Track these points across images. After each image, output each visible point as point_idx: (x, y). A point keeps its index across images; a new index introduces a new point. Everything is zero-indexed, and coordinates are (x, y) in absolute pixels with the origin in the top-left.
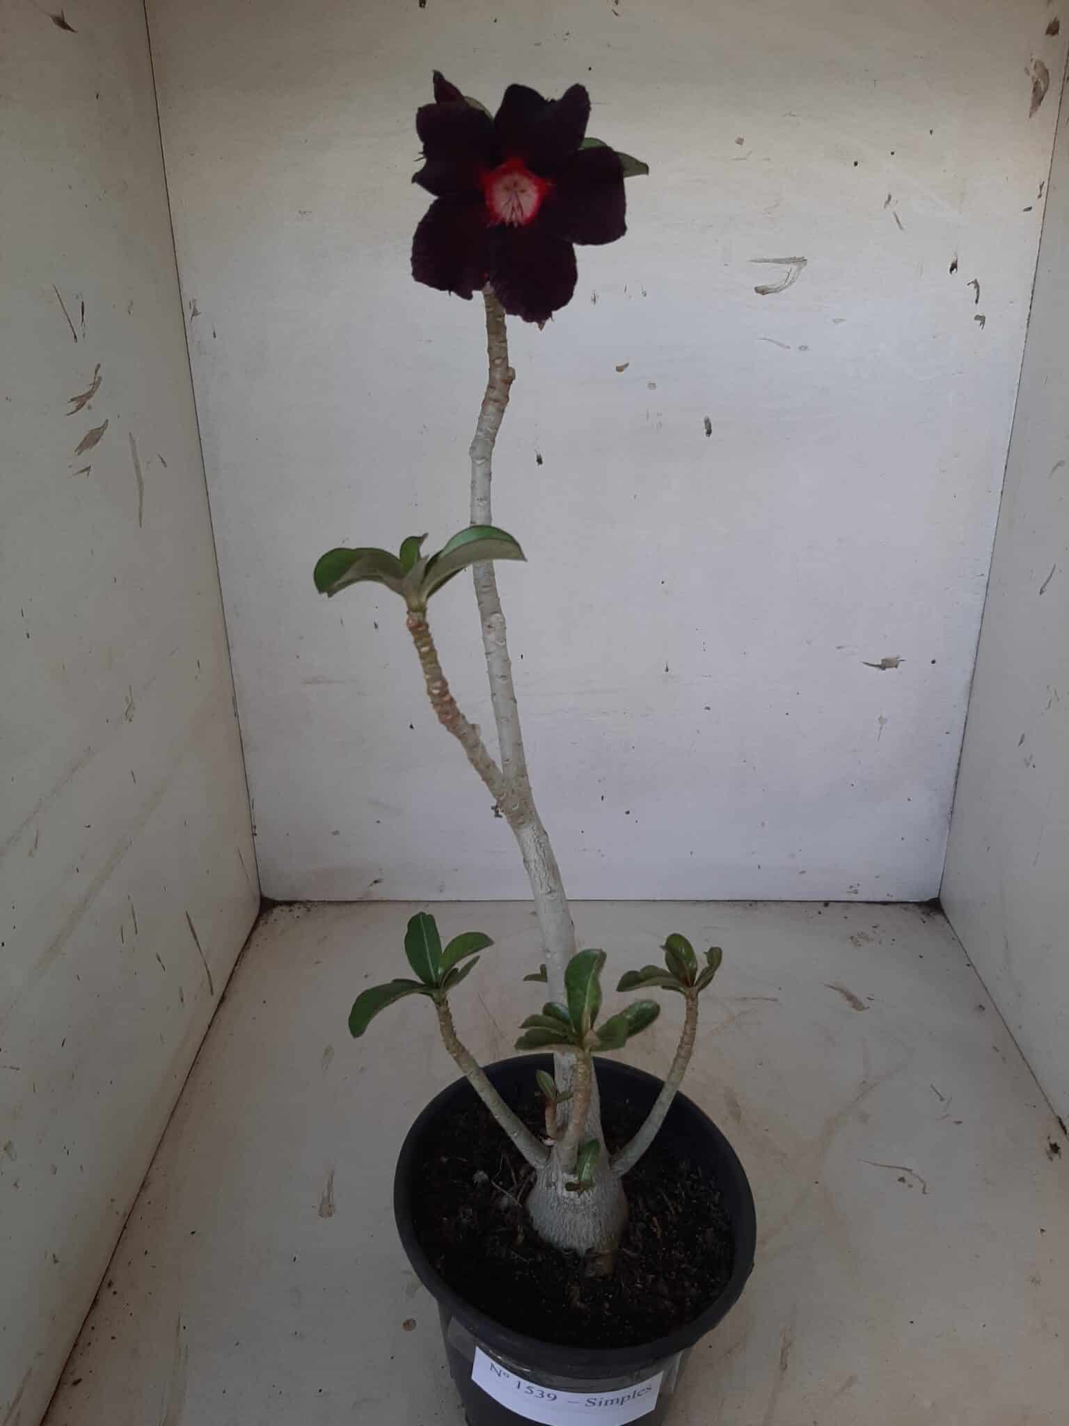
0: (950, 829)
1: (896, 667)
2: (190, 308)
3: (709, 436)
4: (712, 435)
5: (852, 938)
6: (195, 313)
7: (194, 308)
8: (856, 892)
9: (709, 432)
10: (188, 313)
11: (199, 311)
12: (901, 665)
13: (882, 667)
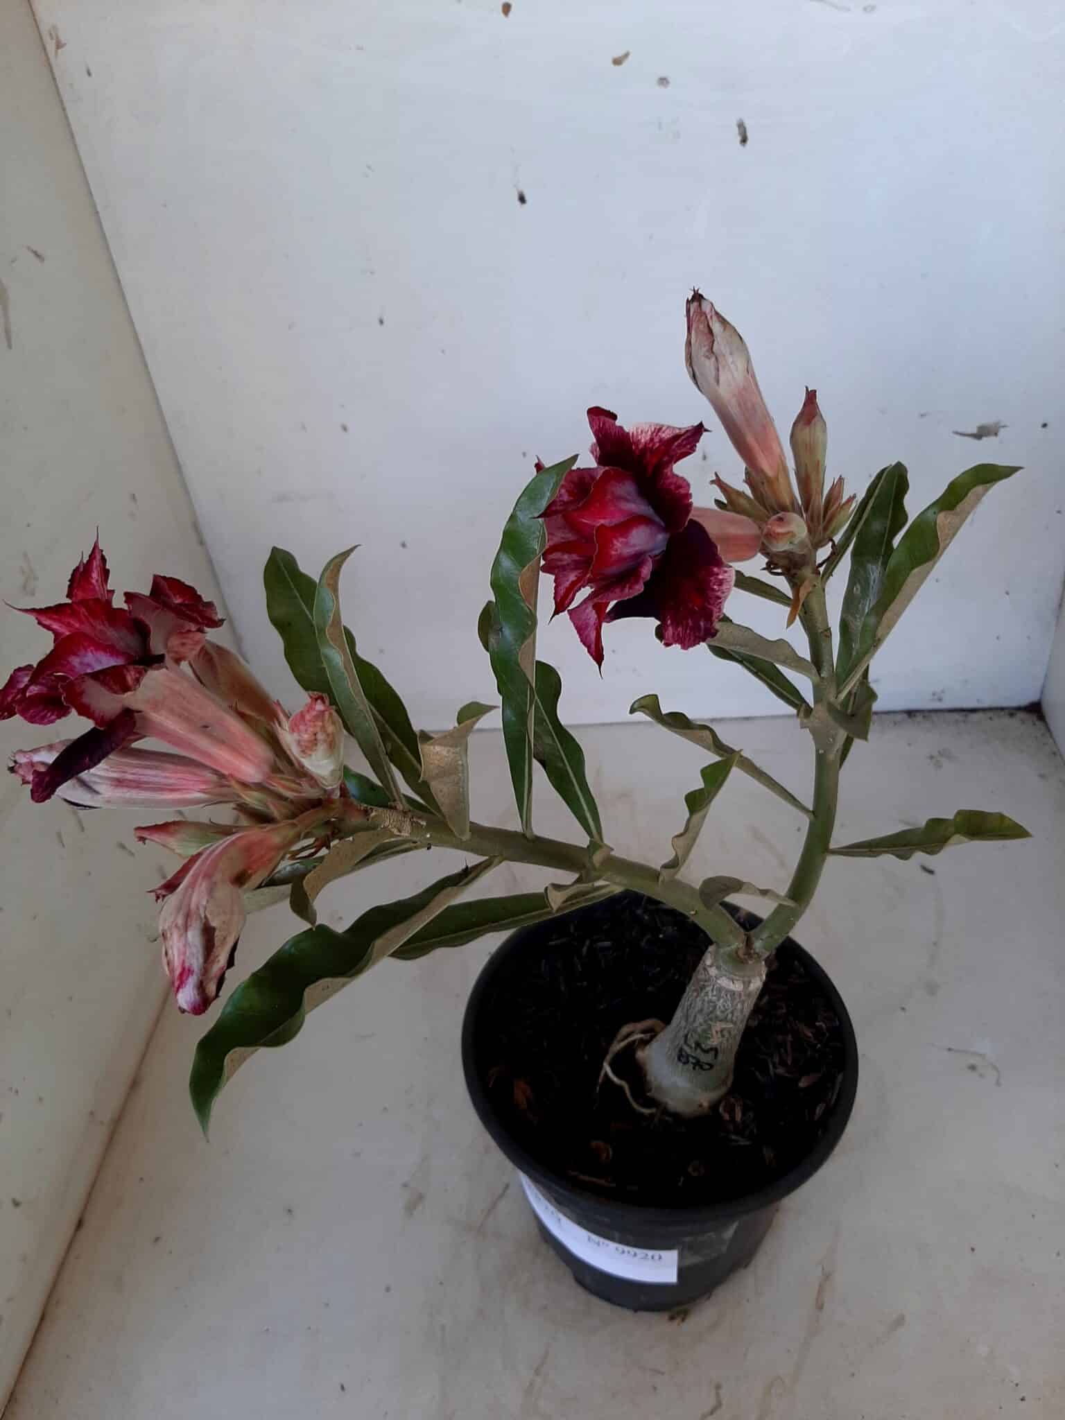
0: (1057, 624)
1: (996, 434)
2: (52, 39)
3: (744, 145)
4: (749, 142)
5: (932, 757)
6: (59, 45)
7: (57, 37)
8: (940, 700)
9: (744, 140)
10: (51, 46)
11: (63, 42)
12: (1002, 432)
13: (978, 436)
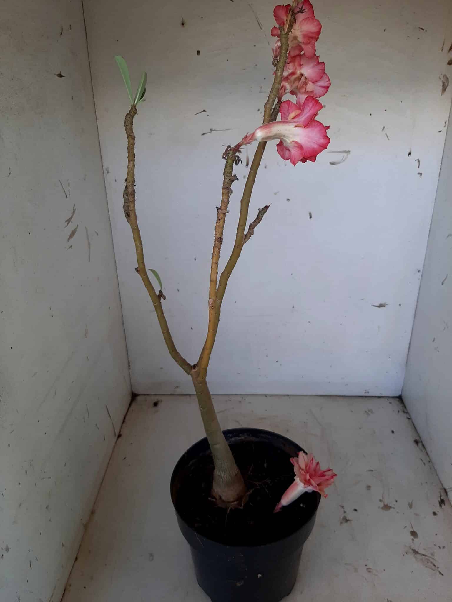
0: (406, 369)
2: (106, 170)
3: (311, 219)
5: (366, 412)
8: (368, 392)
11: (109, 171)
12: (387, 306)
13: (379, 307)
